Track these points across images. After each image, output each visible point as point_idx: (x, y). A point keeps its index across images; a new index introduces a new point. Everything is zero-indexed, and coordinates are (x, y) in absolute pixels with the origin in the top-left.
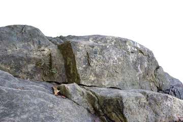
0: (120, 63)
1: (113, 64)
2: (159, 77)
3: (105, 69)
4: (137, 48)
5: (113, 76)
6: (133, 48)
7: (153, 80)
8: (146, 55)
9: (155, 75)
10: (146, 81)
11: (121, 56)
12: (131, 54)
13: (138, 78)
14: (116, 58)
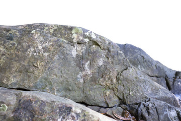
0: (46, 54)
1: (33, 55)
2: (125, 83)
3: (16, 61)
4: (90, 38)
5: (27, 71)
6: (81, 38)
7: (111, 87)
8: (104, 49)
9: (118, 79)
10: (97, 86)
11: (52, 45)
12: (76, 45)
13: (82, 81)
14: (40, 47)
